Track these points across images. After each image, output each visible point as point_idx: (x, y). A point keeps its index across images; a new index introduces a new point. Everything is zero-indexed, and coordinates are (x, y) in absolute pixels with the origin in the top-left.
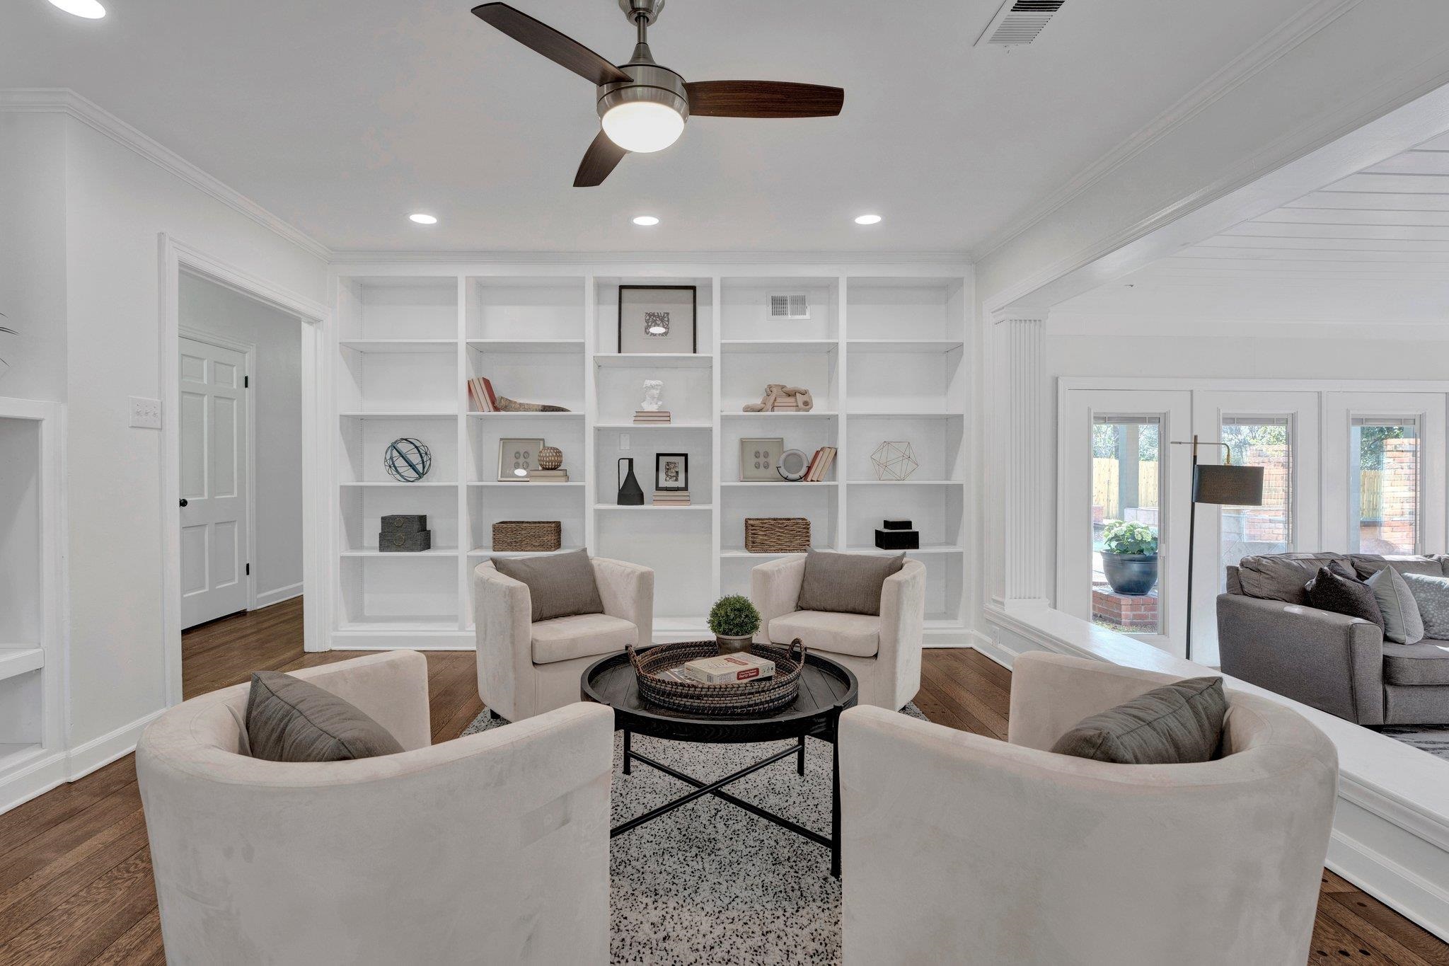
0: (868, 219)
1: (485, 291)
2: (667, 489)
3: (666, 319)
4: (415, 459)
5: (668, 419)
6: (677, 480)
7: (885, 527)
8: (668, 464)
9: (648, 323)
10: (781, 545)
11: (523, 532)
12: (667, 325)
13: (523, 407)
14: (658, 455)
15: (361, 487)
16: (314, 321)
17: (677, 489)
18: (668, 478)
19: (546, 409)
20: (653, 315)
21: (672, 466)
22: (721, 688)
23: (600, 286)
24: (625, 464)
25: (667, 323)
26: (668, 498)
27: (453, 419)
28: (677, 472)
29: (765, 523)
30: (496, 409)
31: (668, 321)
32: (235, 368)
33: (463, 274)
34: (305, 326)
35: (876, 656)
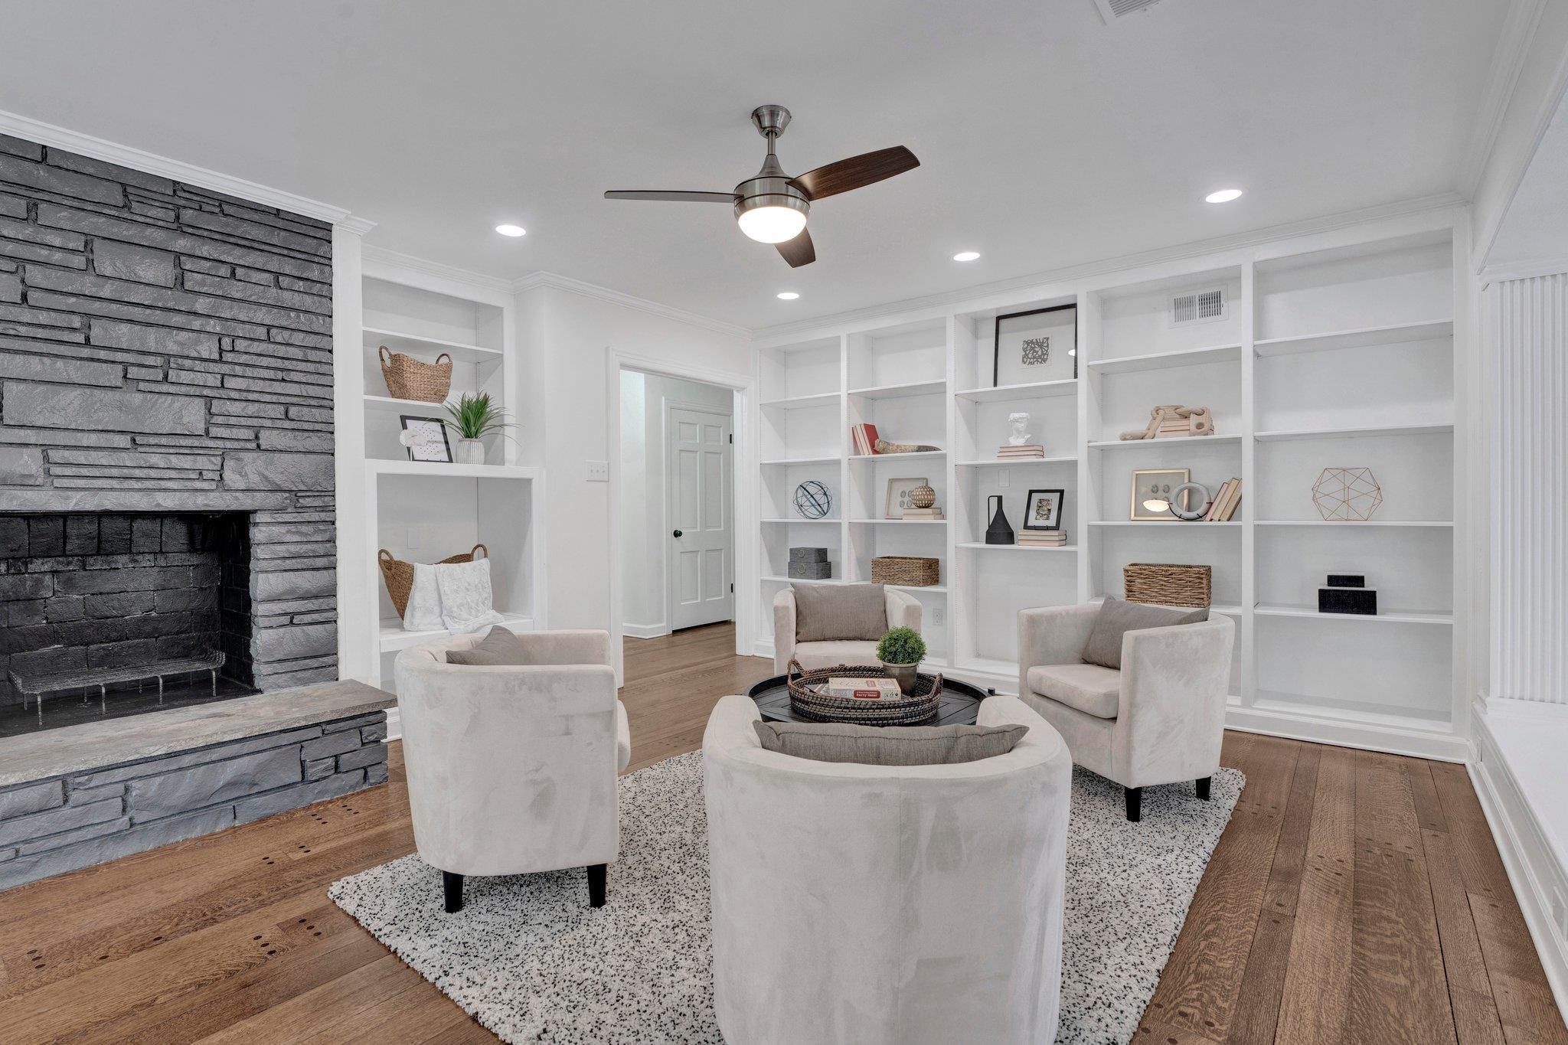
0: (1223, 196)
1: (875, 343)
2: (1035, 528)
3: (1045, 345)
4: (822, 500)
5: (1041, 453)
6: (1048, 518)
7: (1330, 584)
8: (1041, 501)
9: (1025, 352)
10: (1165, 596)
11: (896, 567)
12: (1047, 351)
13: (899, 449)
14: (1031, 492)
15: (786, 523)
16: (741, 389)
17: (1047, 528)
18: (1038, 517)
19: (920, 449)
20: (1032, 342)
21: (1044, 503)
22: (826, 699)
23: (975, 322)
24: (994, 502)
25: (1046, 349)
26: (1036, 538)
27: (837, 463)
28: (1049, 510)
29: (1145, 570)
30: (875, 452)
31: (1048, 346)
32: (721, 429)
33: (843, 332)
34: (735, 392)
35: (1115, 719)
